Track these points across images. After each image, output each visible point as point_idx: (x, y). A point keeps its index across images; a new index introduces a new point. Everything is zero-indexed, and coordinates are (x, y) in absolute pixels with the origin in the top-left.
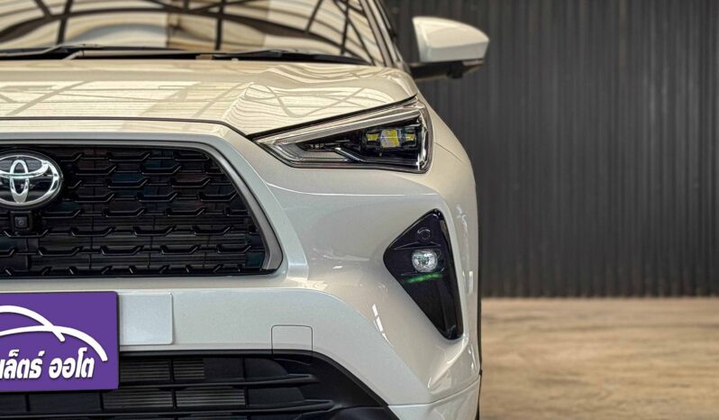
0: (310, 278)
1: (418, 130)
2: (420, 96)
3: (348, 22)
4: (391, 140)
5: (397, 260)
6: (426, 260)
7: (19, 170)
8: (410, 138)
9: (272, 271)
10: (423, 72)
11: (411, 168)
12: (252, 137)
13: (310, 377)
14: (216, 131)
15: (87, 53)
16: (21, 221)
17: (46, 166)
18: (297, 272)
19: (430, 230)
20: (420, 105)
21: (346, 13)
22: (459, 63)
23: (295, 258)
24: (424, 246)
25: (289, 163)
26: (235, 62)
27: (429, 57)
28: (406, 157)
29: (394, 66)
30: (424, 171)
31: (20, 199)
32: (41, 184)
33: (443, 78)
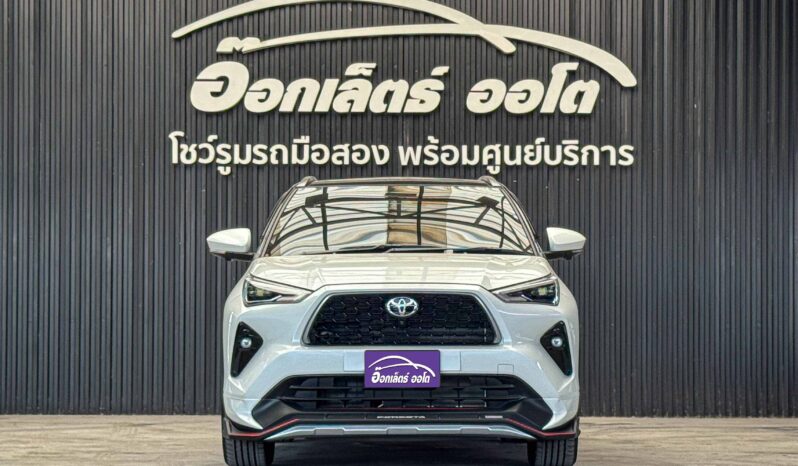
0: (513, 346)
1: (554, 288)
2: (553, 272)
3: (504, 220)
4: (542, 292)
5: (546, 341)
6: (557, 342)
7: (402, 303)
8: (551, 291)
9: (497, 344)
10: (553, 257)
11: (552, 304)
12: (490, 291)
13: (512, 386)
14: (477, 288)
15: (397, 249)
16: (402, 323)
17: (412, 301)
18: (508, 344)
19: (559, 330)
20: (554, 278)
21: (502, 216)
22: (570, 252)
23: (507, 338)
24: (556, 335)
25: (504, 301)
26: (465, 254)
27: (554, 249)
28: (548, 299)
29: (538, 255)
30: (556, 305)
31: (402, 314)
32: (409, 309)
33: (562, 259)
